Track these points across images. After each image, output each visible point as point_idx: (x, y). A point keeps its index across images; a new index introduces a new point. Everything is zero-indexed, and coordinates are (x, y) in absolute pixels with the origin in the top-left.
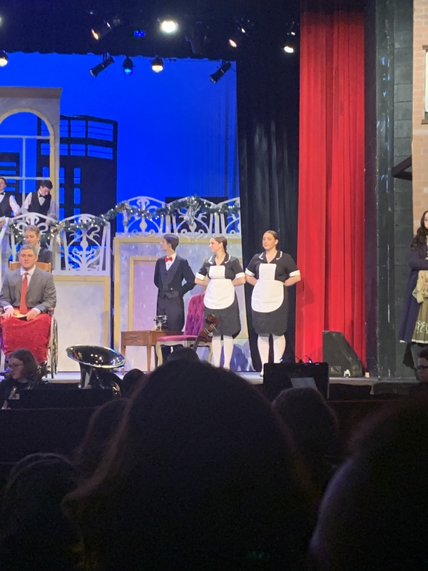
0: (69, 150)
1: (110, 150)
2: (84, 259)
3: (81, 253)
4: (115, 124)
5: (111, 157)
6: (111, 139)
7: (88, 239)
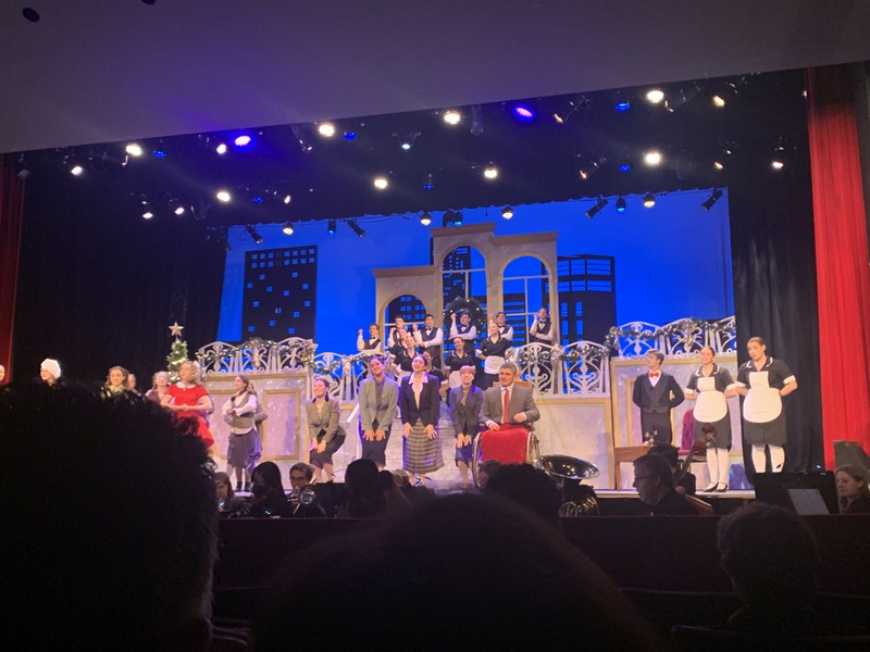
1: (609, 283)
2: (584, 383)
3: (581, 377)
4: (612, 259)
5: (609, 289)
6: (609, 273)
7: (587, 364)
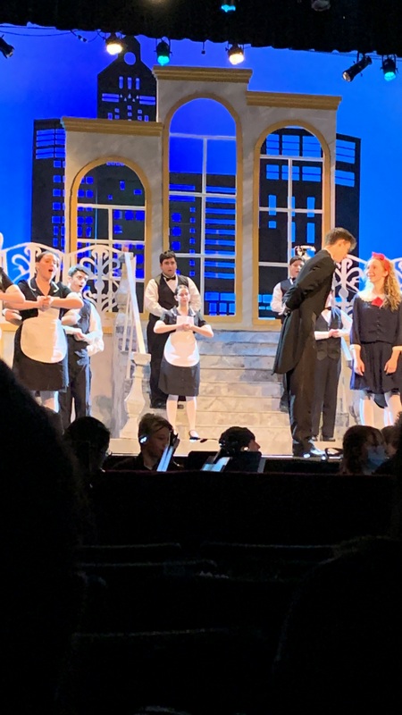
0: (301, 174)
1: (352, 175)
4: (357, 141)
5: (352, 184)
6: (352, 161)
